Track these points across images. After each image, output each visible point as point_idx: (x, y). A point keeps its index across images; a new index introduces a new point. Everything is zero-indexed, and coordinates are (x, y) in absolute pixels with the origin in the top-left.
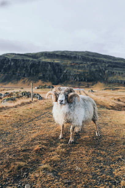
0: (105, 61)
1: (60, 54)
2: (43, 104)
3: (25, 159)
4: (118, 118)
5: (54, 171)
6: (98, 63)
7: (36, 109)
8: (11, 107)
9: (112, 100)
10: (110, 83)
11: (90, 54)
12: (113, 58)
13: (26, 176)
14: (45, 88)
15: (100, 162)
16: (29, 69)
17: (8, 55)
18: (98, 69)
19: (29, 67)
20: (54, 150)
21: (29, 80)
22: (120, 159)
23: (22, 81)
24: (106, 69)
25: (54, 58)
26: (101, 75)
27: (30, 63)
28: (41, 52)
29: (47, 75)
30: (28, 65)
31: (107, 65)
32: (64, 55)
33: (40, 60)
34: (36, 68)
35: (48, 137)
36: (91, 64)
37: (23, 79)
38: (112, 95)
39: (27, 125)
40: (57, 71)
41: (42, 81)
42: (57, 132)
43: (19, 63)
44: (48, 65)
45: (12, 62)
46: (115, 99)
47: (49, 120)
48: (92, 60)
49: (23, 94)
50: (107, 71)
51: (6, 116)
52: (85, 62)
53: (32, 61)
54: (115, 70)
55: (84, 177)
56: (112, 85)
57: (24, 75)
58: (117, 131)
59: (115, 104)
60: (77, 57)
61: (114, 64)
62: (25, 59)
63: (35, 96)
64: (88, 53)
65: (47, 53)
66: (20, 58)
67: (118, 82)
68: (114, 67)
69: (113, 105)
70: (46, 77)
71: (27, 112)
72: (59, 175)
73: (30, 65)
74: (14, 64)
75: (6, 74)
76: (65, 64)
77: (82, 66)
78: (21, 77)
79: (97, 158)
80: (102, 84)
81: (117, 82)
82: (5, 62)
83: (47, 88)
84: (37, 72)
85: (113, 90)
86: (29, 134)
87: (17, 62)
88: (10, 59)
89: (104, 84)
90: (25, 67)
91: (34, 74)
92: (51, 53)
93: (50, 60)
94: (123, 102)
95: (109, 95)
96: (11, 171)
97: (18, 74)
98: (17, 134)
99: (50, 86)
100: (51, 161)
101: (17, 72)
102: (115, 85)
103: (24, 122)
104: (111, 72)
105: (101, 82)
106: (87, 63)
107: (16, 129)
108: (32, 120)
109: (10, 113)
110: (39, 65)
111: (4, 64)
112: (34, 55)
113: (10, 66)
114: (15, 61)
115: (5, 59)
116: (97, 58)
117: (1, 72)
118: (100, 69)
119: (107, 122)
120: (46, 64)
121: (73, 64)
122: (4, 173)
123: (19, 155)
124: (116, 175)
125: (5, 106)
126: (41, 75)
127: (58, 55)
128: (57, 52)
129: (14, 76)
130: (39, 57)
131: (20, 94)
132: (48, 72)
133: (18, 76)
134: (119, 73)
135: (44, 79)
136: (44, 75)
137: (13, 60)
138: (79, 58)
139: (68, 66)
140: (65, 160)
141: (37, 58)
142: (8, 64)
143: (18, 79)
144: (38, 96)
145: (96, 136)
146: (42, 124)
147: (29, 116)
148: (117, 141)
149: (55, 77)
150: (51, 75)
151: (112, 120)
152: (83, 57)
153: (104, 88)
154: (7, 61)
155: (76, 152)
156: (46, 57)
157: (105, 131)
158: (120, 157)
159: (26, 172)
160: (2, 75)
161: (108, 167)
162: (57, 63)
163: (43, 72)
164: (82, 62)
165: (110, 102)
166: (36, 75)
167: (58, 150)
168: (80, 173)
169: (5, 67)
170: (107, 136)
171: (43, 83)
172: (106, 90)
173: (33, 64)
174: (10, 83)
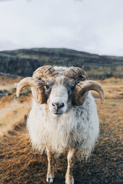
0: (81, 56)
12: (88, 54)
16: (7, 66)
25: (32, 54)
32: (42, 52)
33: (18, 57)
34: (15, 65)
36: (68, 60)
44: (26, 62)
48: (69, 56)
50: (83, 66)
52: (62, 58)
53: (10, 58)
61: (89, 60)
64: (65, 50)
67: (94, 77)
84: (16, 69)
90: (3, 64)
91: (13, 70)
92: (29, 50)
104: (87, 67)
106: (65, 59)
118: (77, 64)
120: (24, 60)
121: (51, 60)
126: (20, 72)
132: (27, 68)
134: (95, 68)
136: (23, 72)
138: (56, 54)
141: (15, 55)
156: (24, 53)
164: (59, 58)
173: (12, 61)
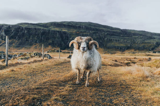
0: (104, 30)
1: (67, 24)
2: (53, 62)
3: (39, 94)
4: (115, 70)
5: (64, 101)
6: (99, 32)
7: (47, 65)
8: (25, 63)
9: (110, 61)
10: (109, 48)
11: (92, 25)
12: (111, 28)
13: (39, 104)
14: (54, 52)
15: (102, 95)
16: (40, 36)
17: (22, 24)
18: (98, 37)
19: (40, 34)
20: (63, 89)
21: (40, 46)
22: (117, 94)
23: (34, 46)
24: (105, 37)
25: (62, 27)
26: (101, 41)
27: (41, 31)
28: (51, 22)
29: (56, 42)
30: (39, 32)
31: (106, 34)
32: (70, 25)
33: (49, 29)
34: (47, 36)
35: (57, 81)
36: (93, 33)
37: (35, 45)
38: (111, 58)
39: (39, 75)
40: (64, 38)
41: (51, 46)
42: (65, 78)
43: (32, 31)
44: (57, 33)
45: (25, 30)
46: (113, 60)
47: (58, 72)
48: (93, 30)
49: (36, 54)
50: (106, 38)
51: (20, 69)
52: (88, 31)
53: (43, 29)
54: (113, 37)
55: (89, 104)
56: (110, 50)
57: (36, 41)
58: (115, 78)
59: (113, 64)
60: (81, 26)
61: (112, 33)
62: (37, 28)
63: (46, 56)
64: (90, 24)
65: (56, 23)
66: (32, 27)
67: (116, 48)
68: (112, 35)
69: (111, 64)
70: (55, 43)
71: (39, 67)
72: (67, 103)
73: (41, 33)
74: (27, 32)
75: (20, 41)
76: (72, 32)
77: (85, 34)
78: (33, 43)
79: (99, 93)
80: (102, 49)
81: (114, 47)
82: (19, 31)
83: (56, 52)
84: (48, 39)
85: (111, 54)
86: (41, 80)
87: (30, 31)
88: (24, 28)
89: (104, 49)
90: (36, 35)
91: (45, 40)
92: (59, 23)
93: (58, 29)
94: (119, 62)
95: (108, 57)
96: (26, 101)
97: (31, 41)
98: (31, 80)
99: (58, 50)
100: (61, 95)
101: (30, 39)
102: (113, 50)
103: (37, 73)
104: (109, 39)
105: (101, 48)
106: (90, 32)
107: (30, 77)
108: (44, 72)
109: (25, 66)
110: (49, 33)
111: (18, 32)
112: (45, 24)
113: (24, 33)
114: (28, 29)
115: (20, 28)
116: (98, 28)
117: (16, 39)
118: (101, 37)
119: (107, 73)
120: (55, 32)
121: (78, 33)
122: (20, 102)
123: (33, 91)
124: (115, 103)
125: (19, 62)
126: (51, 42)
127: (65, 25)
128: (64, 23)
129: (27, 42)
130: (49, 27)
131: (33, 54)
132: (57, 39)
133: (31, 42)
134: (116, 40)
135: (53, 45)
136: (53, 42)
137: (26, 28)
138: (83, 27)
139: (74, 34)
140: (73, 94)
141: (47, 27)
142: (22, 32)
143: (31, 45)
144: (48, 56)
145: (98, 81)
146: (53, 74)
147: (40, 69)
148: (115, 84)
149: (63, 43)
150: (59, 42)
151: (111, 72)
152: (86, 27)
153: (104, 53)
154: (21, 30)
155: (82, 90)
156: (55, 26)
157: (105, 78)
158: (118, 93)
159: (40, 102)
160: (17, 41)
161: (108, 98)
162: (64, 31)
163: (52, 39)
164: (86, 31)
165: (108, 62)
166: (46, 41)
167: (66, 88)
168: (85, 102)
169: (19, 35)
170: (107, 81)
171: (53, 48)
172: (105, 54)
173: (44, 32)
174: (24, 48)
